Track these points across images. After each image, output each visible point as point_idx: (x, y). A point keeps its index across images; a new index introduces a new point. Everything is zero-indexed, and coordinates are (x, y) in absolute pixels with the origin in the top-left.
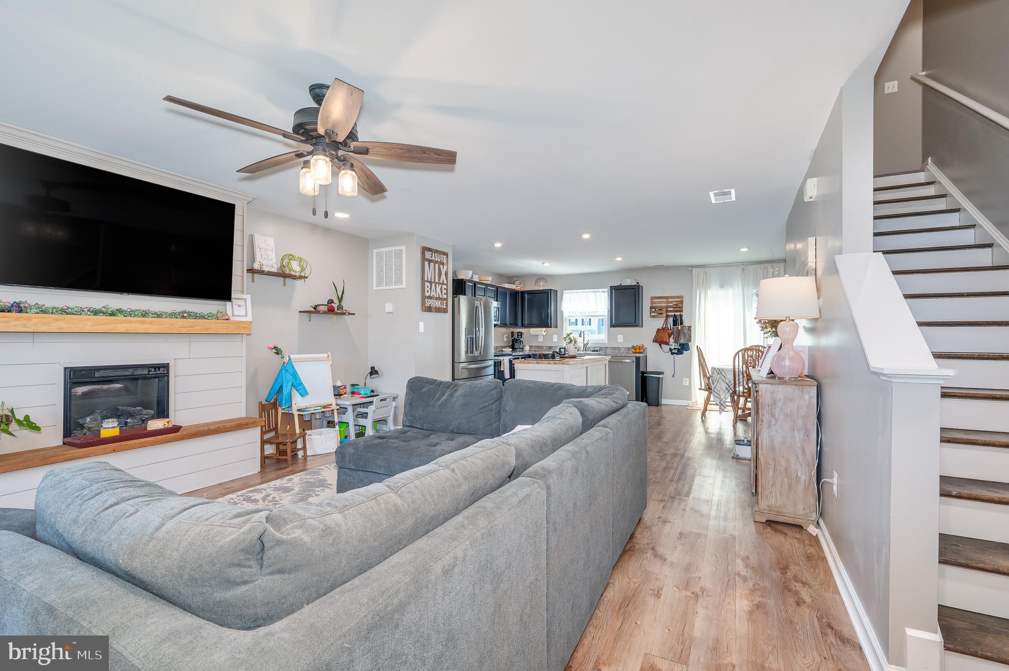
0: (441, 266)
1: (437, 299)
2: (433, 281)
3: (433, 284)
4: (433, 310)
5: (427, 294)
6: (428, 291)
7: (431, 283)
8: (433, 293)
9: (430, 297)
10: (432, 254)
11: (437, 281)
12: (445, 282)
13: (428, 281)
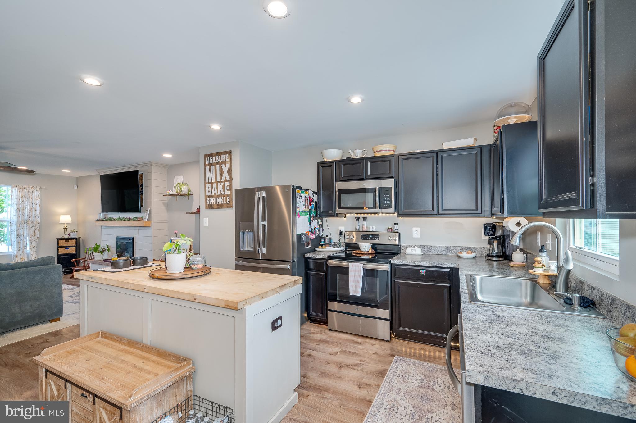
0: (223, 166)
1: (218, 196)
2: (214, 181)
3: (215, 185)
4: (215, 207)
5: (208, 194)
6: (209, 191)
7: (212, 183)
8: (215, 192)
9: (210, 196)
10: (212, 159)
11: (218, 180)
12: (228, 179)
13: (209, 183)
